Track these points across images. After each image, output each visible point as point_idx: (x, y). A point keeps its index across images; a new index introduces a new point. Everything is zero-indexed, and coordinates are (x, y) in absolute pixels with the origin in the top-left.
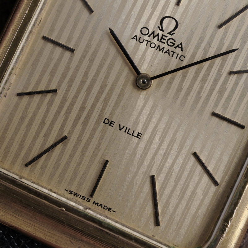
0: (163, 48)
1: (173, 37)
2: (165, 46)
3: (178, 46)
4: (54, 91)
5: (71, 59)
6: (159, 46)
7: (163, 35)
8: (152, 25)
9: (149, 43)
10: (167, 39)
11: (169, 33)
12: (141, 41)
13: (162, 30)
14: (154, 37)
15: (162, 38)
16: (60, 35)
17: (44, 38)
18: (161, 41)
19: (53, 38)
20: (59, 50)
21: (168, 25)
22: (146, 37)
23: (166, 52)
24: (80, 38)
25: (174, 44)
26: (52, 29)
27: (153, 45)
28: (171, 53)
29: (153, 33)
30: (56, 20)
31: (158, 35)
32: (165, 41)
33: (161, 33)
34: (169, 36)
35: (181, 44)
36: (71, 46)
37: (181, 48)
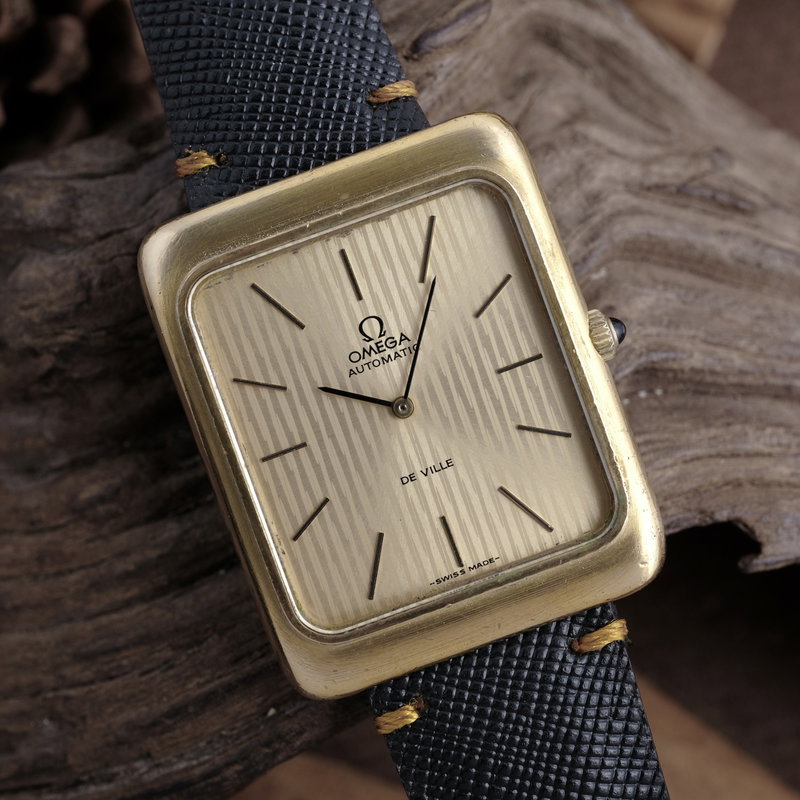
0: (389, 356)
1: (388, 335)
2: (389, 352)
3: (401, 340)
4: (326, 501)
5: (311, 455)
6: (383, 358)
7: (376, 344)
8: (358, 344)
9: (371, 365)
10: (383, 343)
11: (380, 336)
12: (360, 370)
13: (371, 339)
14: (370, 354)
15: (378, 348)
16: (276, 443)
17: (264, 460)
18: (380, 352)
19: (273, 451)
20: (290, 456)
21: (371, 328)
22: (363, 362)
23: (395, 357)
24: (299, 426)
25: (395, 342)
26: (263, 444)
27: (376, 363)
28: (401, 353)
29: (364, 350)
30: (258, 431)
31: (371, 348)
32: (385, 347)
33: (372, 343)
34: (383, 339)
35: (402, 335)
36: (298, 441)
37: (406, 338)
